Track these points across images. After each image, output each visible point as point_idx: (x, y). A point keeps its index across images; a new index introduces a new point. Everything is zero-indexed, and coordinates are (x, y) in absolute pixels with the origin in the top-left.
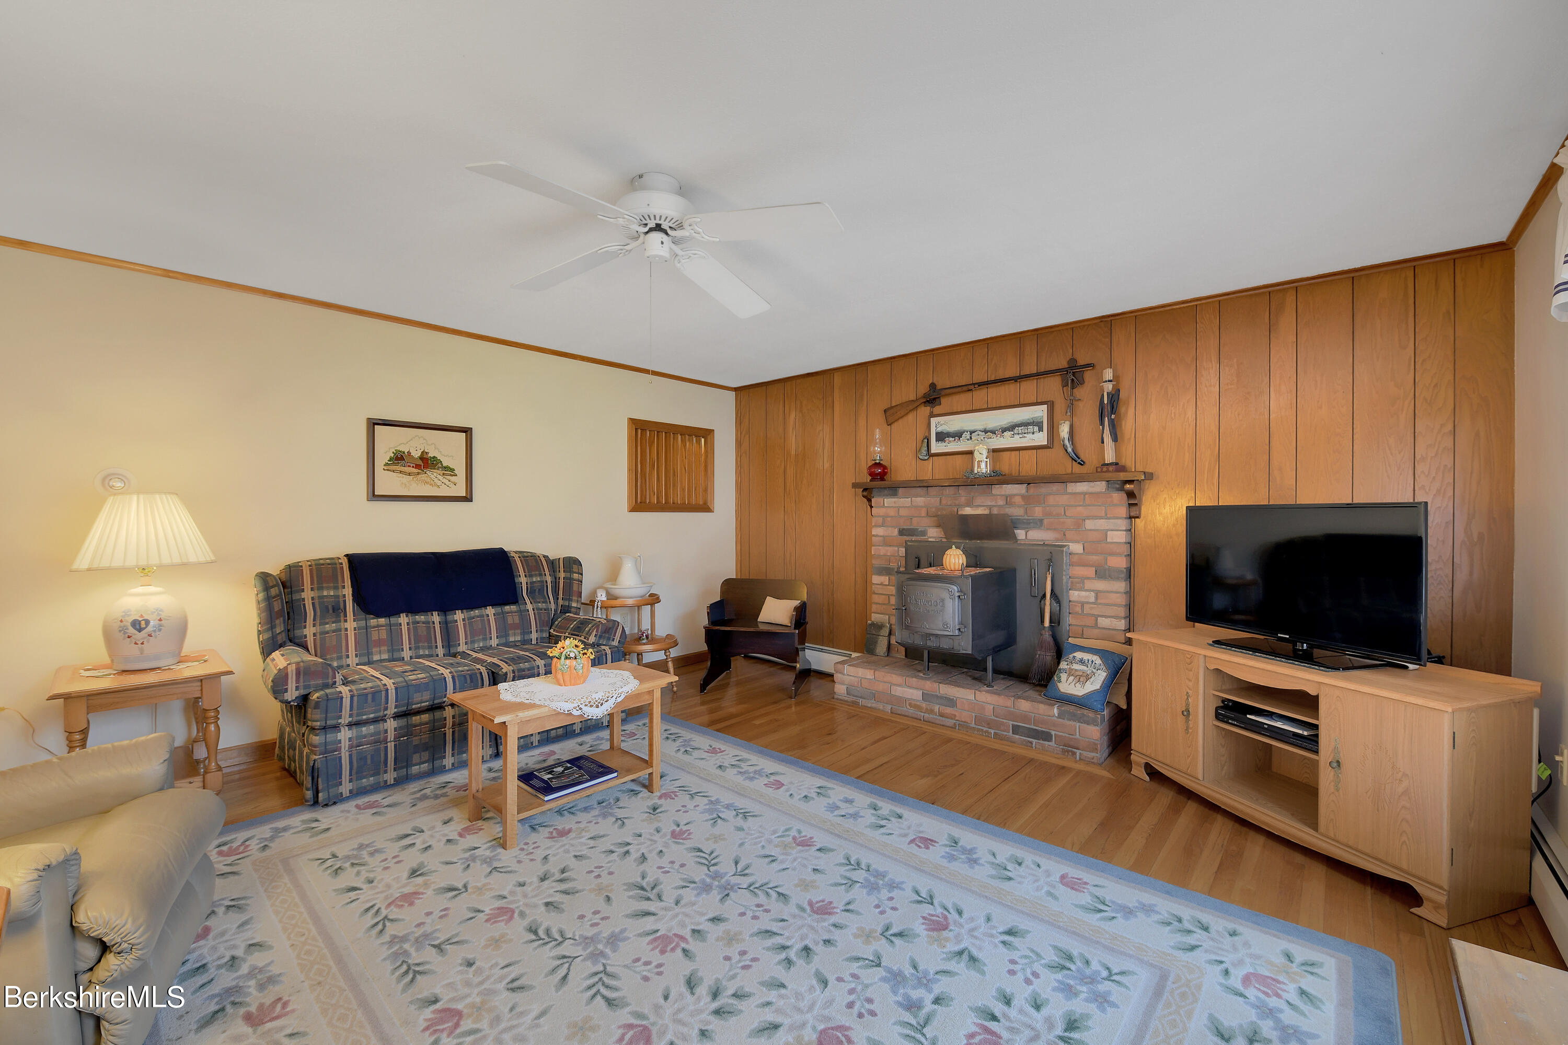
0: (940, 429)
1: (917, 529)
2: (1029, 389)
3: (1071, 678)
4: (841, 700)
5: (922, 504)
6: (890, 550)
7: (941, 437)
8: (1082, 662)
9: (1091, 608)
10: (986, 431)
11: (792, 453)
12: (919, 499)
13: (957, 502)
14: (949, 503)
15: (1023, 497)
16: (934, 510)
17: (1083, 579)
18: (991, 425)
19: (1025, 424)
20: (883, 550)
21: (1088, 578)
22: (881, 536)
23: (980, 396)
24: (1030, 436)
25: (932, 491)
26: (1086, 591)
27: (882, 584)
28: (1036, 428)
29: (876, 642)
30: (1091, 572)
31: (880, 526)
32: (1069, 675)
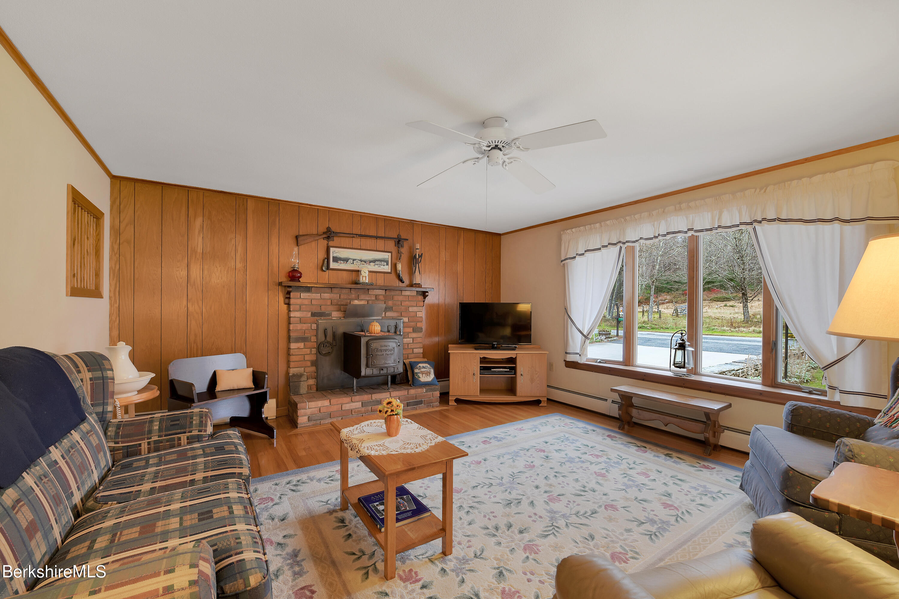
0: (335, 255)
1: (325, 313)
2: (380, 243)
3: (424, 375)
4: (304, 427)
5: (328, 298)
6: (305, 326)
7: (336, 259)
8: (424, 367)
9: (411, 345)
10: (361, 261)
11: (199, 251)
12: (326, 295)
13: (350, 297)
14: (345, 298)
15: (383, 296)
16: (336, 301)
17: (408, 333)
18: (364, 258)
19: (380, 261)
20: (299, 326)
21: (410, 333)
22: (298, 317)
23: (357, 241)
24: (382, 266)
25: (335, 290)
26: (409, 338)
27: (298, 348)
28: (385, 264)
29: (299, 386)
30: (411, 330)
31: (297, 311)
32: (423, 374)
